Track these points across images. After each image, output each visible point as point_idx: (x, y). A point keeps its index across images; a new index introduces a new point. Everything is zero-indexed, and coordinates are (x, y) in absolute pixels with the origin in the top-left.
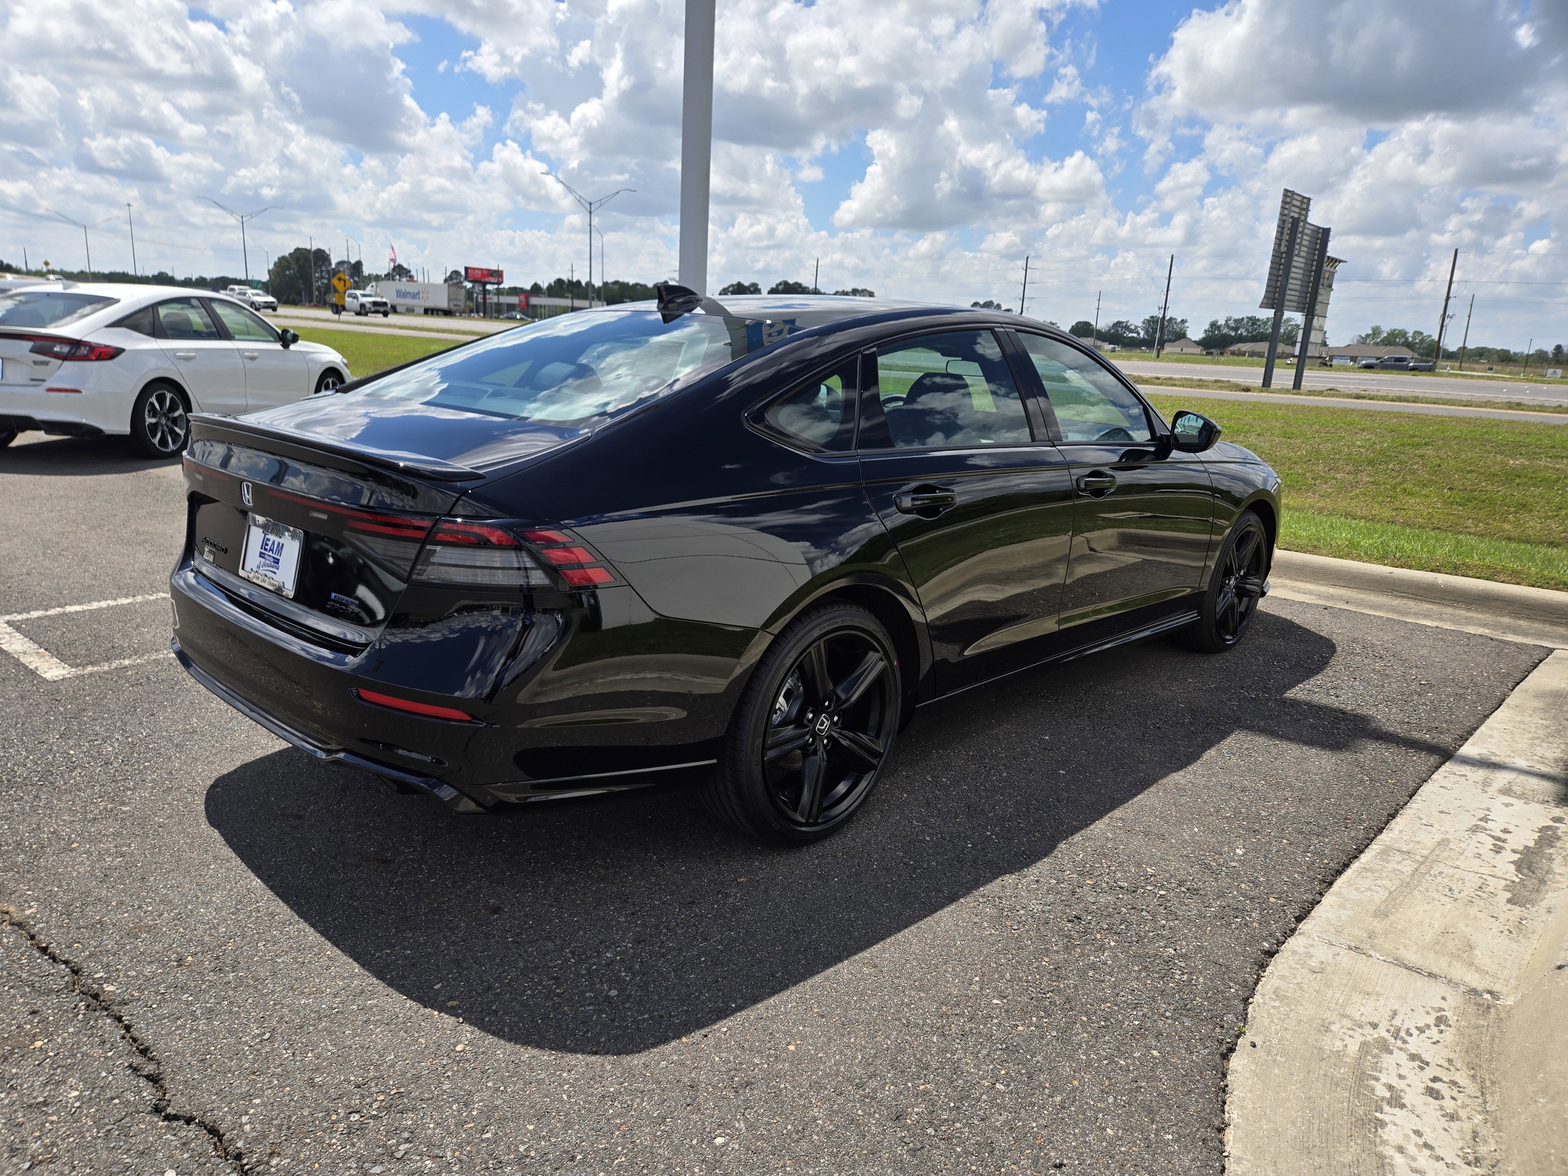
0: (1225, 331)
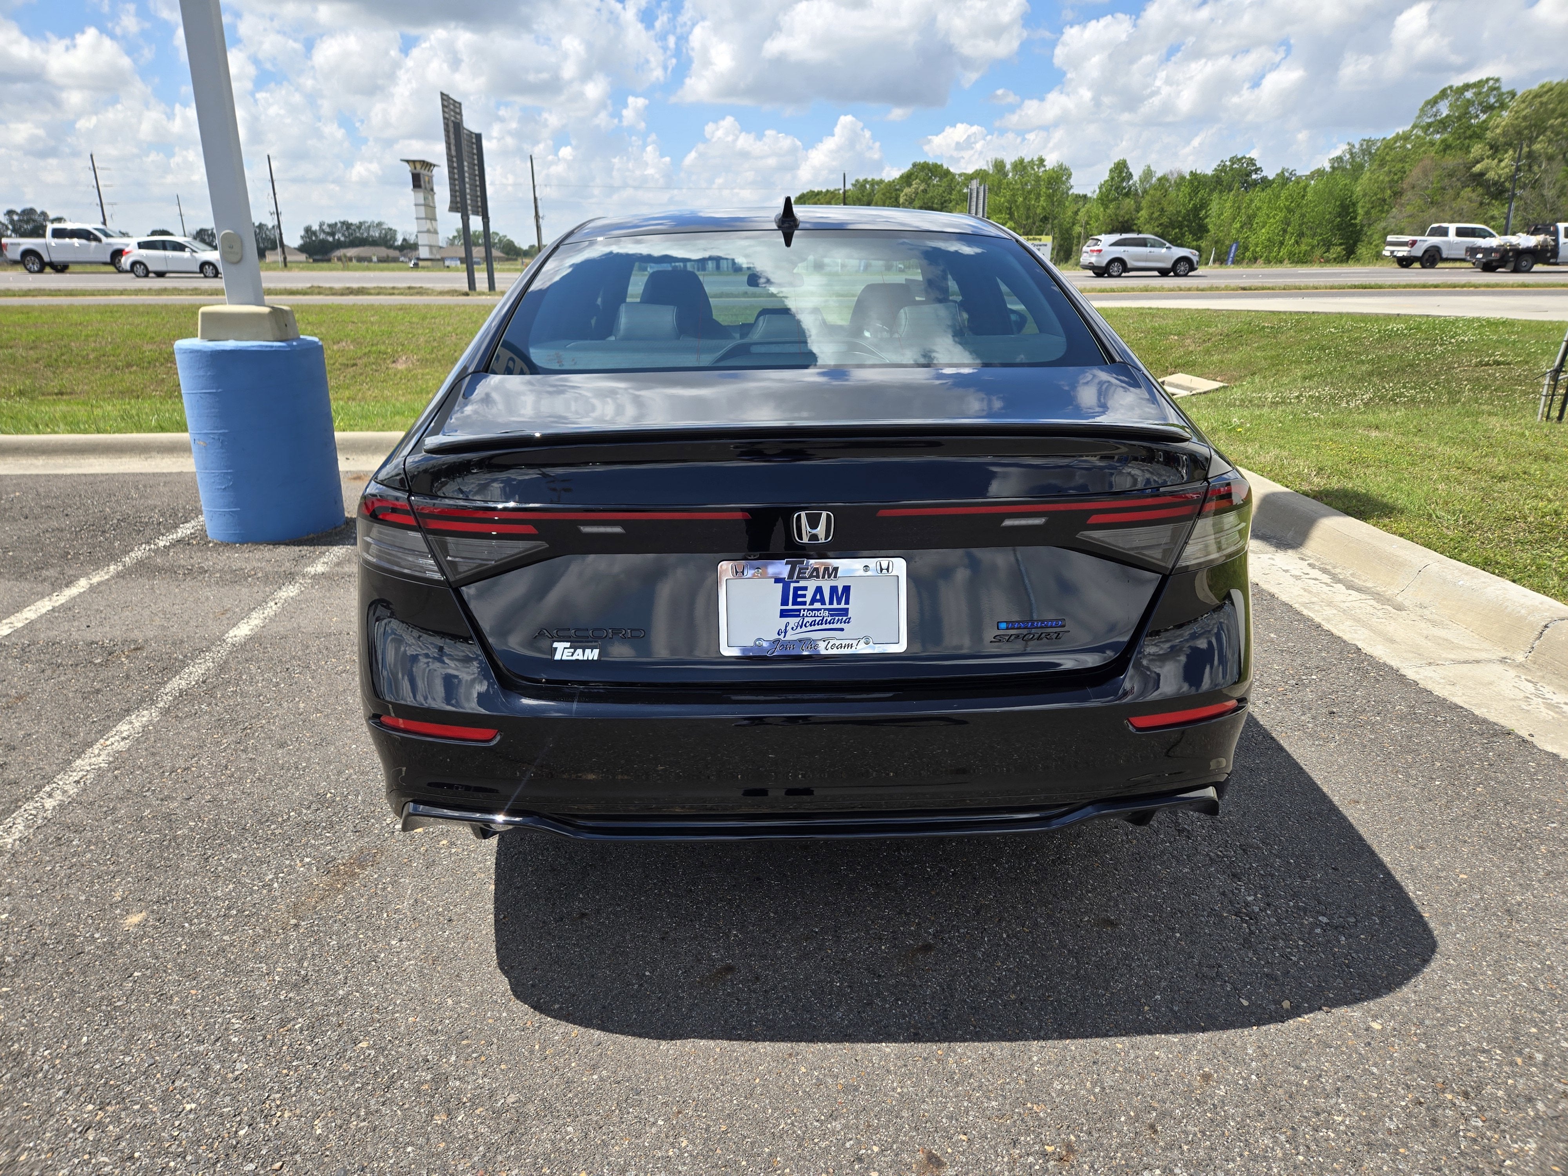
0: (322, 236)
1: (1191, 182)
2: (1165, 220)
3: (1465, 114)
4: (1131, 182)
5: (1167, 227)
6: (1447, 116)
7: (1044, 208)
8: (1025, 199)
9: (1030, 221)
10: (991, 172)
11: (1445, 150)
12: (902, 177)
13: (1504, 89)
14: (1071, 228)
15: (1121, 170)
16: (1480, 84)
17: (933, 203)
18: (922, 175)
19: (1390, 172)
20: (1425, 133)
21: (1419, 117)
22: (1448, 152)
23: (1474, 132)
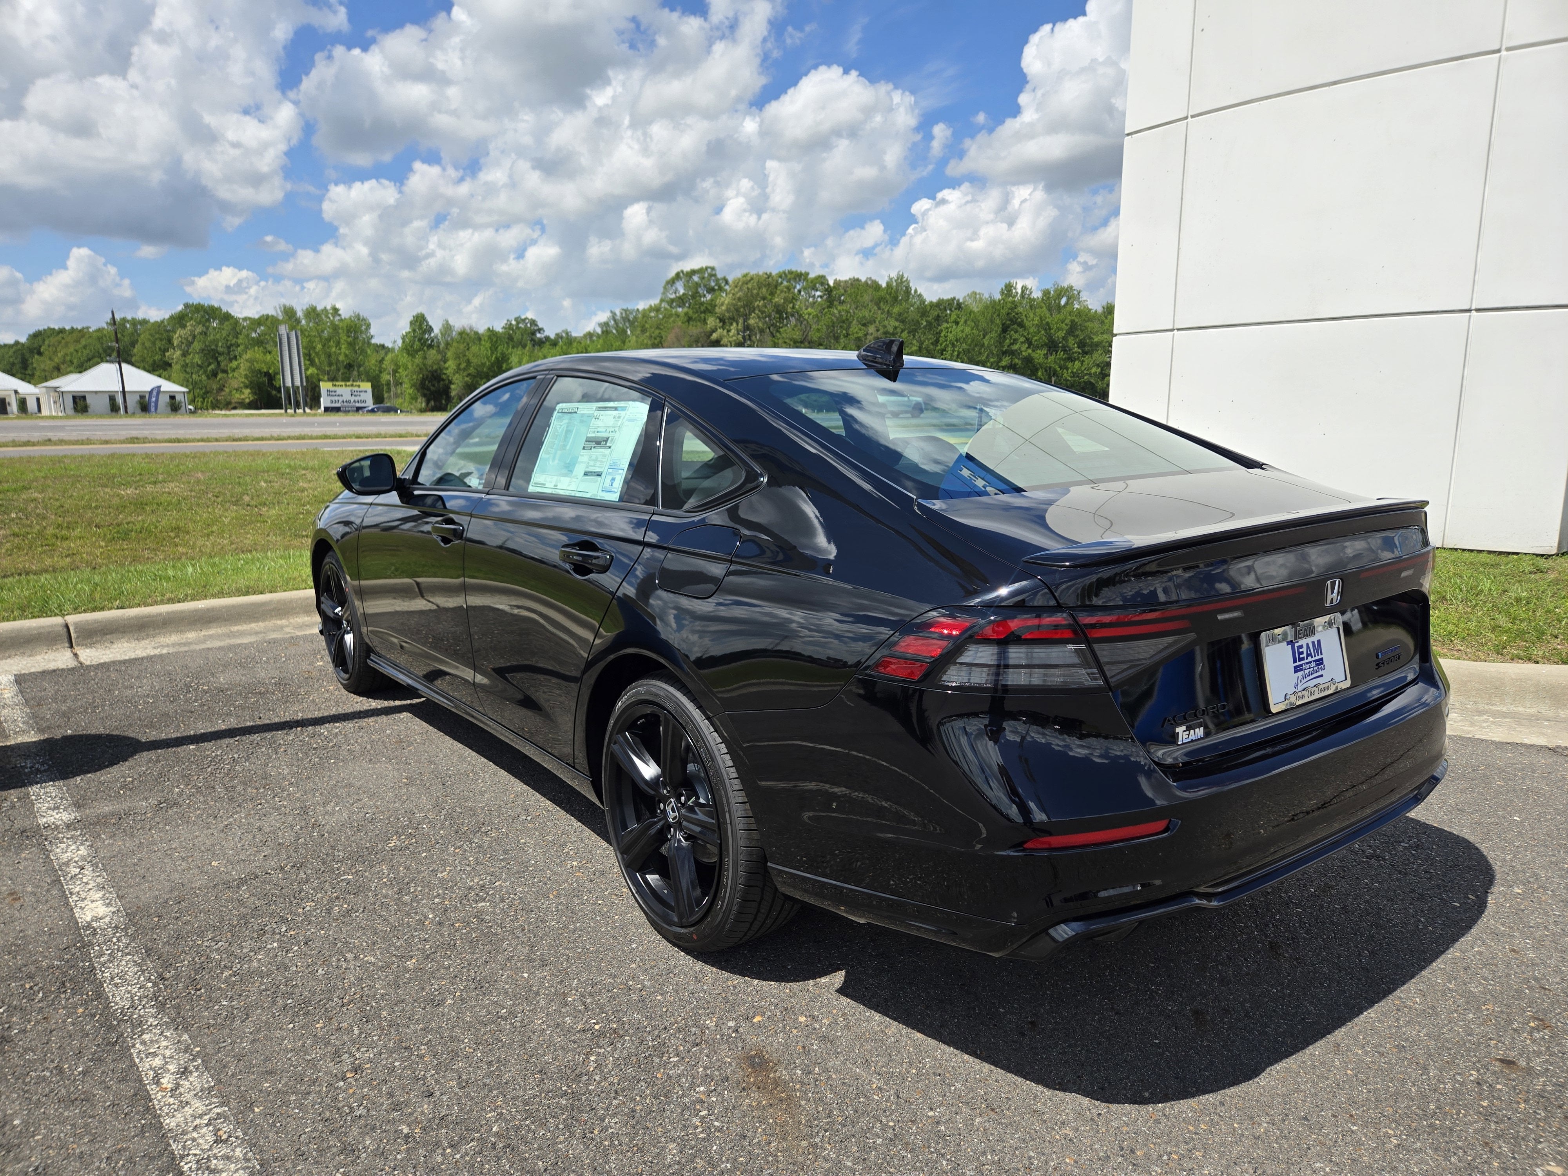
1: (490, 337)
2: (472, 370)
3: (696, 295)
4: (432, 335)
5: (474, 377)
6: (684, 294)
7: (346, 356)
8: (324, 346)
9: (333, 367)
10: (281, 318)
11: (688, 321)
12: (172, 318)
13: (719, 276)
14: (378, 376)
15: (420, 323)
16: (701, 271)
17: (217, 346)
18: (198, 316)
19: (651, 336)
20: (671, 307)
21: (664, 293)
22: (691, 323)
23: (707, 308)
